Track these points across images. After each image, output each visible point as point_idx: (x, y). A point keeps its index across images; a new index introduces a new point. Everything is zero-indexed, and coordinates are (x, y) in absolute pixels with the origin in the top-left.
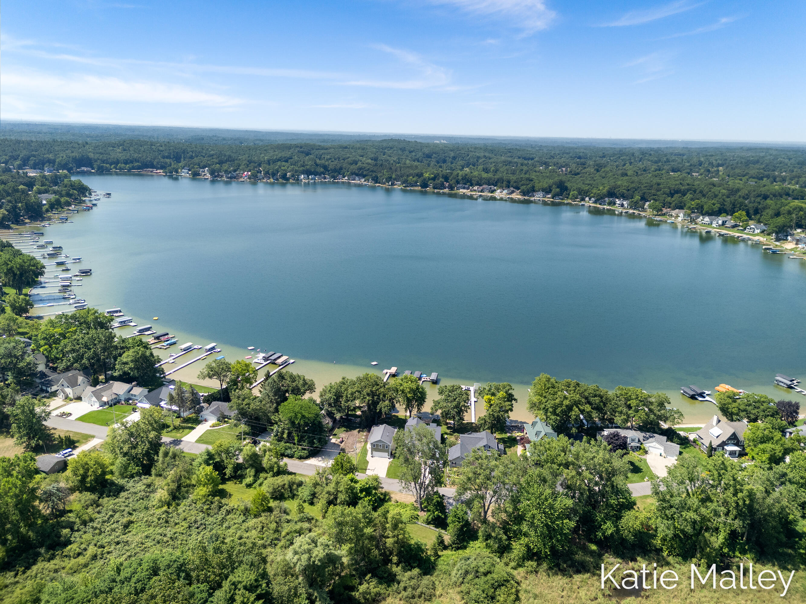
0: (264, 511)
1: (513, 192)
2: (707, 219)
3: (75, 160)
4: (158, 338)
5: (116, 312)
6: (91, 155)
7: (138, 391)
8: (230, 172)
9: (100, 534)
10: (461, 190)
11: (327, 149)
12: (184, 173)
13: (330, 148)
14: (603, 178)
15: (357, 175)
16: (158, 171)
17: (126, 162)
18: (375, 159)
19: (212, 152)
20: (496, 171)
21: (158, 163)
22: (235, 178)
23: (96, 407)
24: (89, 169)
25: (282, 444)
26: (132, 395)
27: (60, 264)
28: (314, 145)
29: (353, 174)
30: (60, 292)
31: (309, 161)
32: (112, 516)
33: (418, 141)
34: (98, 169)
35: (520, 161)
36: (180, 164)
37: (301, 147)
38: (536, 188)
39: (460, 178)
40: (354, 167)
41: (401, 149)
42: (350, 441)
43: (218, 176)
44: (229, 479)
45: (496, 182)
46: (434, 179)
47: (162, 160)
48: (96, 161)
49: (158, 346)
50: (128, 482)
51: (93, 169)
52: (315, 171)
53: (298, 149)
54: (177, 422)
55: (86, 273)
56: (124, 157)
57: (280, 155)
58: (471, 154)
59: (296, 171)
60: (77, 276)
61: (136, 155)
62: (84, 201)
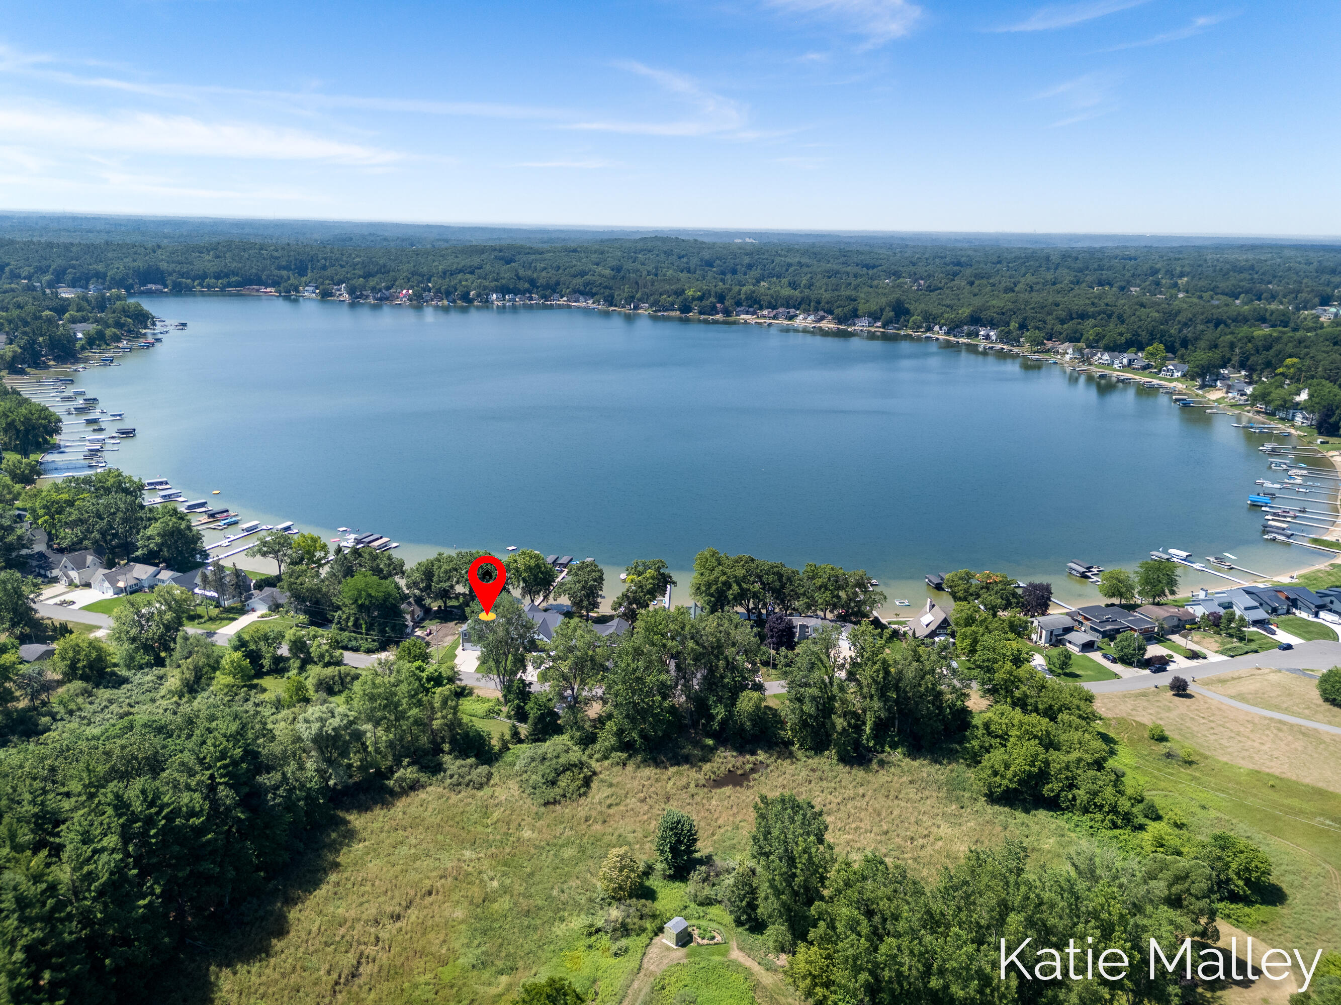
0: (299, 701)
1: (822, 318)
2: (1106, 357)
3: (137, 273)
4: (212, 516)
5: (161, 483)
6: (164, 266)
7: (166, 575)
8: (380, 290)
9: (89, 725)
10: (742, 316)
11: (542, 253)
12: (309, 292)
13: (548, 251)
14: (975, 295)
15: (582, 293)
16: (268, 290)
17: (218, 276)
18: (618, 269)
19: (357, 259)
20: (810, 286)
21: (268, 276)
22: (387, 299)
23: (110, 594)
24: (159, 287)
25: (346, 634)
26: (159, 580)
27: (90, 422)
28: (522, 247)
29: (575, 291)
30: (86, 458)
31: (506, 274)
32: (106, 707)
33: (700, 239)
34: (174, 288)
35: (857, 270)
36: (304, 279)
37: (500, 251)
38: (860, 313)
39: (743, 296)
40: (578, 282)
41: (665, 253)
42: (441, 634)
43: (360, 296)
44: (268, 673)
45: (800, 304)
46: (701, 299)
47: (276, 272)
48: (170, 274)
49: (212, 526)
50: (135, 674)
51: (166, 286)
52: (515, 288)
53: (496, 253)
54: (214, 612)
55: (128, 434)
56: (215, 269)
57: (463, 263)
58: (778, 260)
59: (485, 288)
60: (113, 437)
61: (235, 264)
62: (145, 334)
